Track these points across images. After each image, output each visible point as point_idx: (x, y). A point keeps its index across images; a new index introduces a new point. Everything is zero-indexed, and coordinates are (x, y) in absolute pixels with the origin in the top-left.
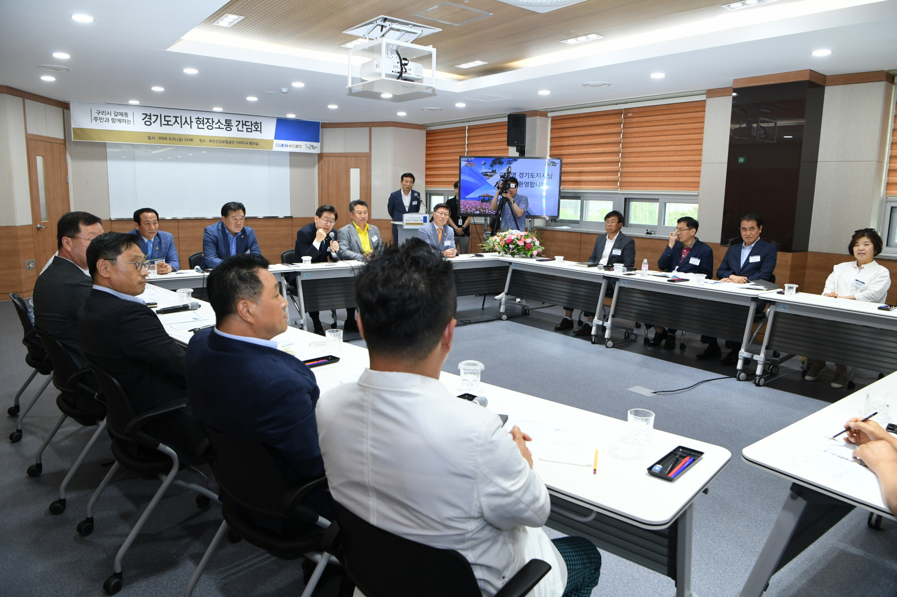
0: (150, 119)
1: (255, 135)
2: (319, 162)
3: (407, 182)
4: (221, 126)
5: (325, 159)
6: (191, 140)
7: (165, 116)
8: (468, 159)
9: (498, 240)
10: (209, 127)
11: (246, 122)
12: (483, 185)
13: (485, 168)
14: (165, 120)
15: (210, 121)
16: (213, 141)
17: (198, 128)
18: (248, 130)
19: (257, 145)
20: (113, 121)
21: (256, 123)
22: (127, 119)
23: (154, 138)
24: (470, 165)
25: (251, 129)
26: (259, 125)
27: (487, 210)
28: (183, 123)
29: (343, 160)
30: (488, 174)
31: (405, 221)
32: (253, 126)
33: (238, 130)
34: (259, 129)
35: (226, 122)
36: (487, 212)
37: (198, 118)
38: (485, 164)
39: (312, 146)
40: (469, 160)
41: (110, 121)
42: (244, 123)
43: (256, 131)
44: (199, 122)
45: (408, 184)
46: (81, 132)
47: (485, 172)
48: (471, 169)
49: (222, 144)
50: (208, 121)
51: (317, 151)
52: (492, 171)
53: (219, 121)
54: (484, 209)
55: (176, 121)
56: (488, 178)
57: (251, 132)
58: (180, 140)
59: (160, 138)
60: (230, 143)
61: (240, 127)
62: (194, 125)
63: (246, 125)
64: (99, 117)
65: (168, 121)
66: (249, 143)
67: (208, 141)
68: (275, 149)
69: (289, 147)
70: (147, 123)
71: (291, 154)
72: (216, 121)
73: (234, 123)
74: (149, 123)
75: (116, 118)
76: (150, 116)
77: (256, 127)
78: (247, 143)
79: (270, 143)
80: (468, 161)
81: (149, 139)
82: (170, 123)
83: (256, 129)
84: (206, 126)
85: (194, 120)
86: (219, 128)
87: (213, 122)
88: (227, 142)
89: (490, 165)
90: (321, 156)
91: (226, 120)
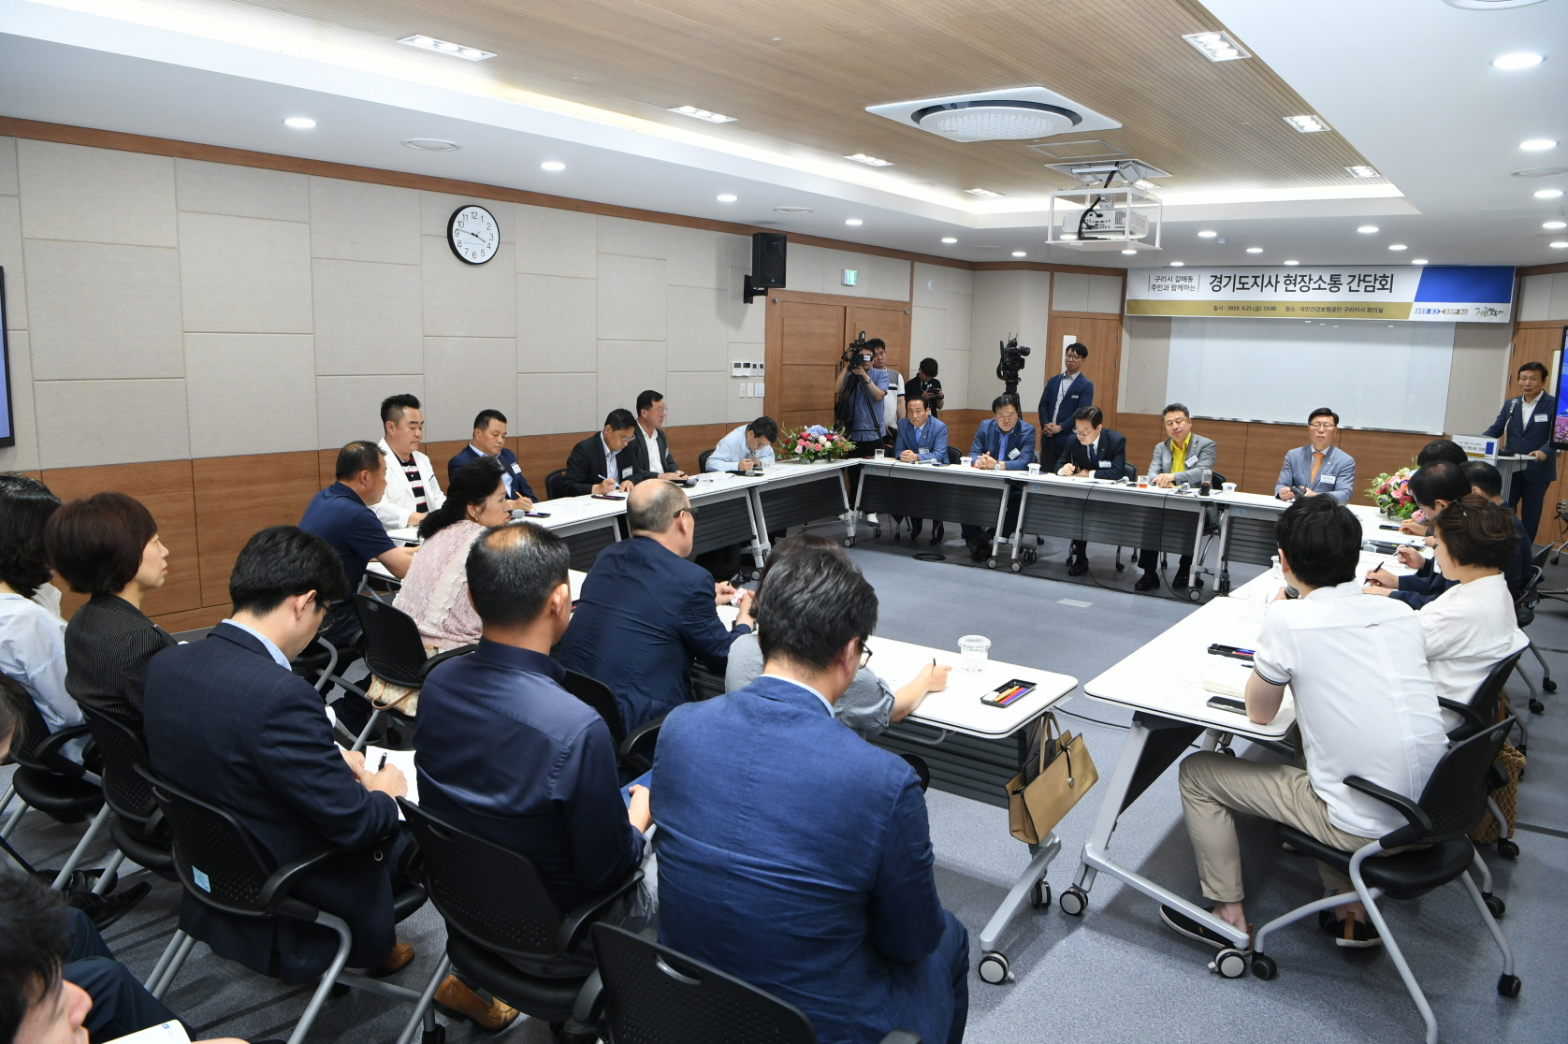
0: (1221, 282)
1: (1380, 297)
2: (1512, 337)
3: (1525, 378)
4: (1323, 286)
5: (1521, 333)
6: (1274, 309)
7: (1241, 277)
10: (1303, 289)
11: (1365, 276)
14: (1240, 283)
15: (1306, 279)
16: (1305, 308)
17: (1287, 290)
18: (1368, 289)
19: (1381, 311)
20: (1174, 288)
21: (1384, 276)
22: (1190, 284)
23: (1221, 308)
25: (1374, 287)
26: (1389, 280)
28: (1265, 284)
32: (1378, 282)
33: (1350, 290)
34: (1388, 286)
35: (1331, 278)
37: (1288, 276)
39: (1492, 310)
41: (1170, 289)
42: (1362, 278)
43: (1383, 289)
44: (1288, 282)
46: (1137, 303)
50: (1303, 280)
53: (1320, 278)
55: (1255, 282)
57: (1373, 291)
58: (1258, 309)
59: (1231, 308)
60: (1334, 310)
61: (1354, 286)
62: (1281, 286)
63: (1364, 281)
64: (1157, 284)
65: (1243, 284)
66: (1367, 310)
67: (1300, 309)
68: (1413, 317)
69: (1441, 310)
70: (1217, 288)
71: (1459, 325)
72: (1315, 278)
73: (1345, 280)
74: (1218, 288)
75: (1178, 284)
76: (1221, 278)
77: (1384, 282)
78: (1363, 310)
79: (1406, 307)
81: (1216, 309)
82: (1246, 286)
83: (1383, 286)
84: (1298, 286)
85: (1282, 279)
86: (1319, 288)
87: (1310, 279)
88: (1329, 309)
90: (1515, 327)
91: (1332, 276)
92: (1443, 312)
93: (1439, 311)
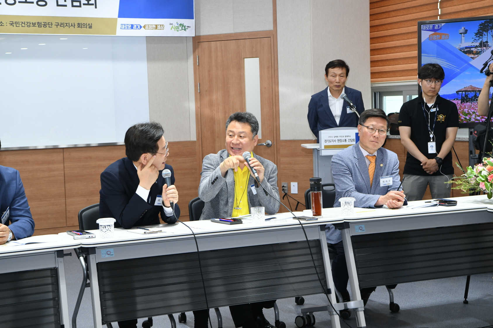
1: (85, 12)
2: (194, 51)
3: (335, 76)
5: (205, 45)
8: (434, 26)
9: (484, 173)
10: (9, 1)
12: (463, 70)
13: (466, 41)
16: (16, 23)
18: (75, 3)
19: (90, 27)
24: (438, 36)
25: (80, 2)
27: (473, 116)
29: (232, 44)
30: (472, 49)
31: (323, 143)
33: (58, 5)
34: (92, 2)
36: (473, 120)
38: (466, 32)
39: (182, 25)
40: (436, 28)
45: (337, 79)
47: (466, 48)
48: (438, 44)
49: (32, 28)
51: (190, 33)
52: (481, 44)
54: (466, 115)
56: (473, 58)
57: (80, 6)
60: (45, 25)
66: (76, 26)
67: (8, 25)
68: (120, 32)
69: (142, 26)
71: (149, 39)
79: (110, 23)
80: (434, 30)
83: (88, 1)
86: (26, 2)
88: (40, 25)
89: (476, 34)
90: (197, 41)
92: (144, 27)
93: (141, 27)
